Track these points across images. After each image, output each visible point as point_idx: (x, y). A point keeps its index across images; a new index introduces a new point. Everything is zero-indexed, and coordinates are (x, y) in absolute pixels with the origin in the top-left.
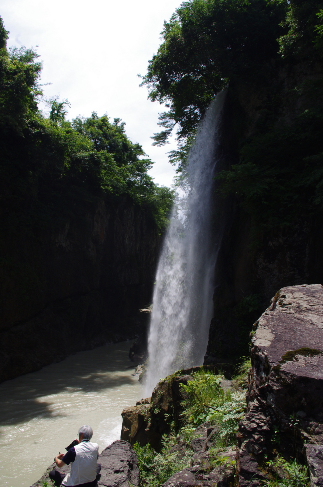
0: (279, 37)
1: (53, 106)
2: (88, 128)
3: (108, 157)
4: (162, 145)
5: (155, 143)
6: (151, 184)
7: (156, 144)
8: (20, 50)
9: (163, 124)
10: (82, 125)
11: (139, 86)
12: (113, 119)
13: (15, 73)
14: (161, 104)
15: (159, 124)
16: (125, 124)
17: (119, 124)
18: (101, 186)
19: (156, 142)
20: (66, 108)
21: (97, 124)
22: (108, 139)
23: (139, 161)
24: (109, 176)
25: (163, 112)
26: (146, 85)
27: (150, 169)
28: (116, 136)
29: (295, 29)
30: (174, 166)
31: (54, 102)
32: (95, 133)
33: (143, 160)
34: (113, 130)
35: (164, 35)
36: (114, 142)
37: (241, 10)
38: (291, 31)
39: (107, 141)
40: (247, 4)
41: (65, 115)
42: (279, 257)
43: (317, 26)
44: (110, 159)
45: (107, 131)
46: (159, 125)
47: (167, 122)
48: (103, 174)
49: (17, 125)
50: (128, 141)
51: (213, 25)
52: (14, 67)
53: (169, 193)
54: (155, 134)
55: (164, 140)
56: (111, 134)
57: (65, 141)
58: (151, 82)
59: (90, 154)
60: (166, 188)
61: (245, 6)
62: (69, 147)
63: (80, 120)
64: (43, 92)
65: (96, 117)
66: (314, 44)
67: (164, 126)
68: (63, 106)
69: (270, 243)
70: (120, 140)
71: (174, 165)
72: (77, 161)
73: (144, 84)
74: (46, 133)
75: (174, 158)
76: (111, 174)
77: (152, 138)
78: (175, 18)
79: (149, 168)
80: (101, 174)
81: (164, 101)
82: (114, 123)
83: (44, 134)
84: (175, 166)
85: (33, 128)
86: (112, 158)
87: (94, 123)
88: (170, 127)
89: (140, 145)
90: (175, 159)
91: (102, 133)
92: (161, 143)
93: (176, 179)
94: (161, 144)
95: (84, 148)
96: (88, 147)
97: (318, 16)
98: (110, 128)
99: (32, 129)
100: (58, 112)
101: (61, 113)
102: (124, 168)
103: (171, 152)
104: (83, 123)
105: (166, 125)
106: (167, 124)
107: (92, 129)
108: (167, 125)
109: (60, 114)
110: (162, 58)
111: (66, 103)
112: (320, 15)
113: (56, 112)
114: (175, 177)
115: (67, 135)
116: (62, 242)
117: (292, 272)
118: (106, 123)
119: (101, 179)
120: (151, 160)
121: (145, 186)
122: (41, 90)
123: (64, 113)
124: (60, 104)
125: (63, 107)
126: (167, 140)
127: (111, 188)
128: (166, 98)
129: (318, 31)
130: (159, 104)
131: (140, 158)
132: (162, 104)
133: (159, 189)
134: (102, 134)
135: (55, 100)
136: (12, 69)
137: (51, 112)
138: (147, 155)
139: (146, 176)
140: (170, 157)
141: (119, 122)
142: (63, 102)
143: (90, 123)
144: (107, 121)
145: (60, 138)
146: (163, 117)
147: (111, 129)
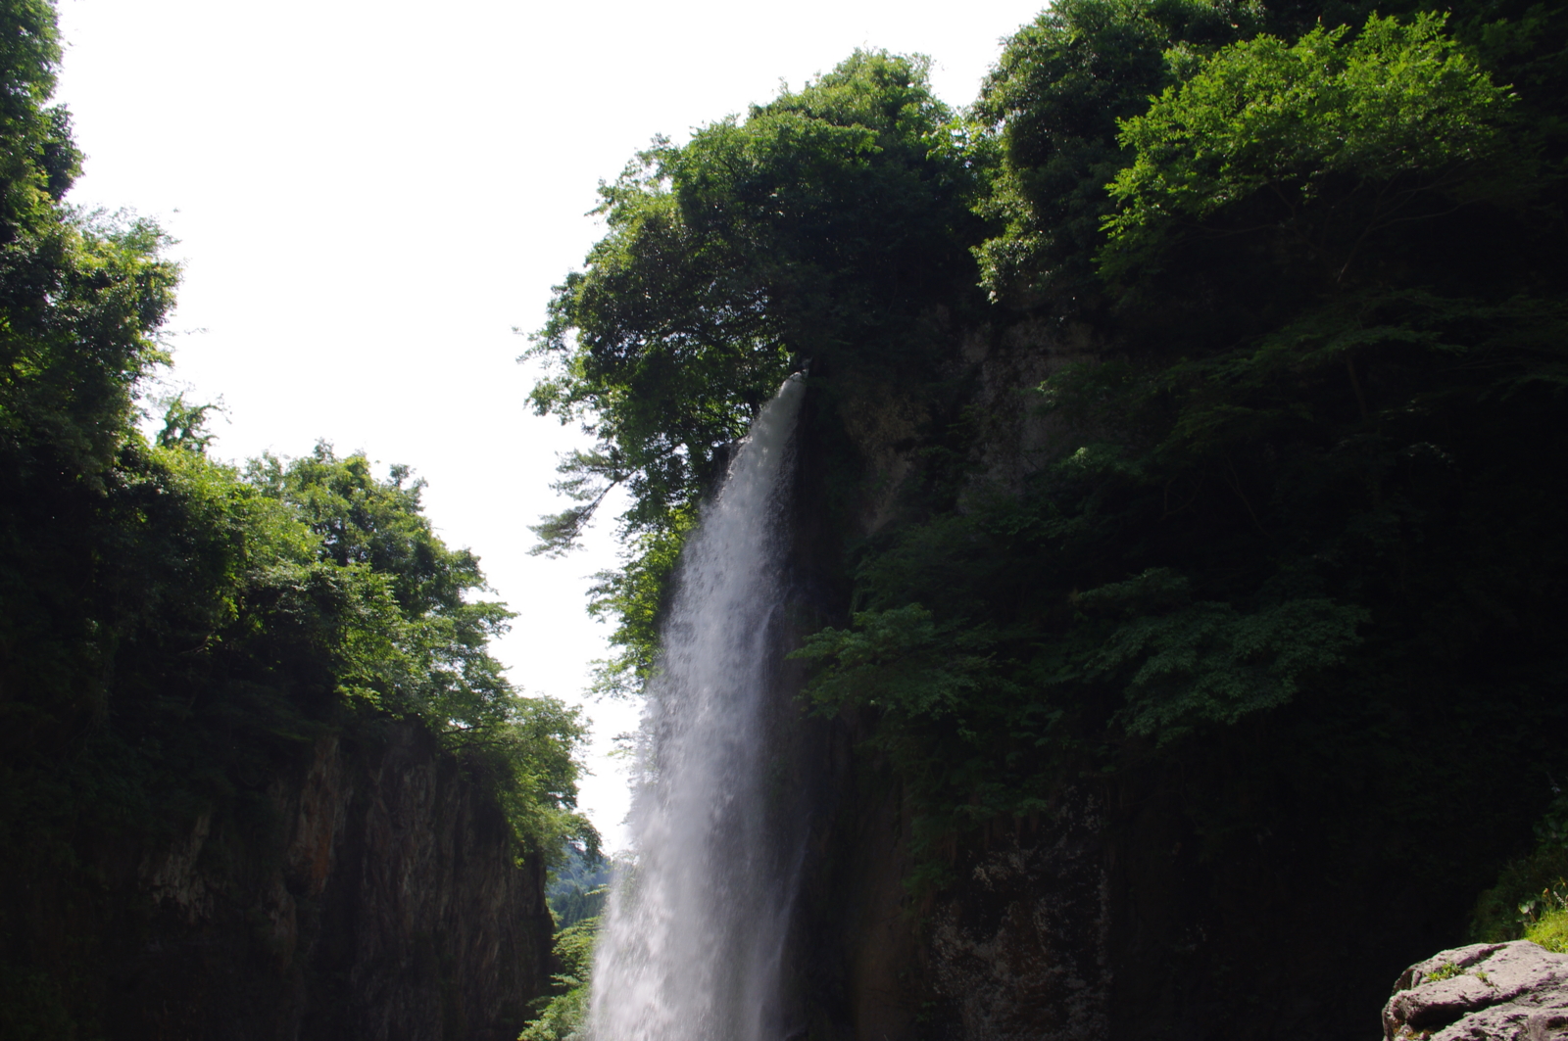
0: (979, 244)
1: (170, 414)
2: (302, 488)
3: (375, 586)
4: (559, 555)
5: (540, 546)
6: (499, 688)
7: (542, 549)
8: (117, 215)
9: (569, 486)
10: (281, 478)
11: (517, 360)
12: (389, 467)
13: (101, 280)
14: (563, 423)
15: (554, 487)
16: (427, 486)
17: (407, 485)
18: (340, 684)
19: (543, 542)
20: (211, 423)
21: (334, 477)
22: (367, 531)
23: (468, 606)
24: (372, 651)
25: (573, 451)
26: (537, 360)
27: (501, 636)
28: (397, 520)
29: (1028, 223)
30: (601, 623)
31: (178, 400)
32: (325, 507)
33: (482, 605)
34: (386, 502)
35: (609, 216)
36: (390, 538)
37: (854, 163)
38: (1013, 229)
39: (364, 535)
40: (872, 149)
41: (209, 444)
42: (1009, 919)
43: (1107, 217)
44: (378, 594)
45: (368, 501)
46: (555, 491)
47: (580, 482)
48: (349, 644)
49: (90, 449)
50: (435, 539)
51: (775, 195)
52: (98, 263)
53: (562, 718)
54: (543, 518)
55: (568, 537)
56: (379, 514)
57: (234, 521)
58: (555, 348)
59: (313, 573)
60: (552, 701)
61: (865, 154)
62: (247, 542)
63: (277, 461)
64: (173, 358)
65: (327, 455)
66: (1097, 265)
67: (571, 495)
68: (204, 415)
69: (978, 869)
70: (410, 535)
71: (602, 620)
72: (262, 596)
73: (533, 355)
74: (171, 491)
75: (602, 597)
76: (380, 644)
77: (533, 529)
78: (635, 172)
79: (498, 632)
80: (345, 641)
81: (574, 416)
82: (388, 480)
83: (164, 495)
84: (604, 622)
85: (126, 471)
86: (389, 589)
87: (321, 475)
88: (590, 499)
89: (474, 553)
90: (606, 601)
91: (350, 507)
92: (557, 548)
93: (597, 670)
94: (557, 553)
95: (288, 551)
96: (305, 549)
97: (1108, 192)
98: (375, 494)
99: (122, 473)
100: (187, 433)
101: (194, 437)
102: (428, 627)
103: (599, 575)
104: (283, 472)
105: (578, 492)
106: (582, 487)
107: (315, 494)
108: (583, 492)
109: (192, 440)
110: (611, 277)
111: (215, 407)
112: (1115, 189)
113: (178, 433)
114: (592, 662)
115: (244, 502)
116: (177, 883)
117: (1058, 969)
118: (364, 476)
119: (342, 663)
120: (505, 604)
121: (476, 691)
122: (169, 349)
123: (207, 438)
124: (195, 409)
125: (204, 419)
126: (575, 540)
127: (374, 694)
128: (581, 406)
129: (1110, 230)
130: (560, 423)
131: (470, 596)
132: (568, 424)
133: (525, 702)
134: (349, 511)
135: (181, 395)
136: (91, 269)
137: (163, 431)
138: (492, 590)
139: (484, 659)
140: (592, 595)
141: (407, 475)
142: (206, 404)
143: (308, 475)
144: (365, 471)
145: (220, 512)
146: (569, 464)
147: (381, 496)
